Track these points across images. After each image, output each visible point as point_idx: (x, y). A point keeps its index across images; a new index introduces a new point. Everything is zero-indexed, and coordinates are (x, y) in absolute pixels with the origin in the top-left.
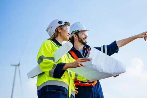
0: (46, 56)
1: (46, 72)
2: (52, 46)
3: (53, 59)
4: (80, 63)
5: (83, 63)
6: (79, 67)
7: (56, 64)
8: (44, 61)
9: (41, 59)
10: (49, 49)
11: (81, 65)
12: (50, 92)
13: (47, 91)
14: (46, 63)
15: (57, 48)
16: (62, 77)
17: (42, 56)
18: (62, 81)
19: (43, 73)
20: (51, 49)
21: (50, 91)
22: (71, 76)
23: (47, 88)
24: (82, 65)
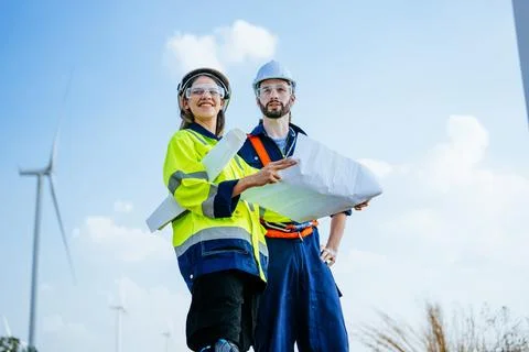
0: (186, 172)
1: (194, 207)
2: (195, 144)
3: (203, 175)
4: (273, 173)
5: (280, 173)
6: (271, 182)
7: (217, 184)
8: (185, 182)
9: (176, 181)
10: (190, 153)
11: (275, 177)
12: (210, 257)
13: (204, 254)
14: (190, 188)
15: (209, 147)
16: (232, 218)
17: (178, 172)
18: (234, 225)
19: (187, 212)
20: (194, 152)
21: (211, 253)
22: (252, 210)
23: (203, 248)
24: (278, 178)
